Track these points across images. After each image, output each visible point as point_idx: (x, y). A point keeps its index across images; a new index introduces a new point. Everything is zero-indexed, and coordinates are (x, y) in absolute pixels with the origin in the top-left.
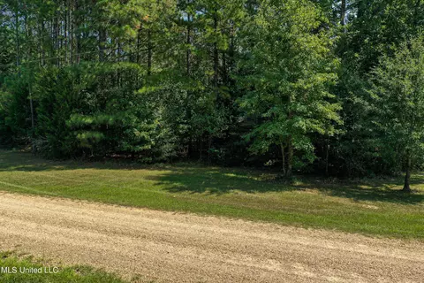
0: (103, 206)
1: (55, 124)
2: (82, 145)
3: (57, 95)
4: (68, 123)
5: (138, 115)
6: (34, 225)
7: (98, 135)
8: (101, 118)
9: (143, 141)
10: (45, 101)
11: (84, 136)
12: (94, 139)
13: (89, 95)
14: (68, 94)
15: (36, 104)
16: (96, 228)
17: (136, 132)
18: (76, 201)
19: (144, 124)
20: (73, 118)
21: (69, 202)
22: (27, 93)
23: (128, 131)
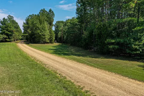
0: (122, 77)
1: (101, 42)
2: (110, 50)
3: (102, 32)
4: (106, 42)
5: (134, 39)
6: (95, 80)
7: (116, 47)
8: (118, 40)
9: (136, 50)
10: (98, 34)
11: (111, 47)
12: (115, 48)
13: (113, 32)
14: (106, 32)
15: (95, 35)
16: (120, 88)
17: (133, 46)
18: (110, 72)
19: (137, 43)
20: (108, 40)
21: (107, 72)
22: (93, 32)
23: (129, 45)
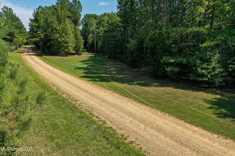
1: (155, 61)
2: (168, 74)
3: (157, 46)
4: (162, 61)
5: (201, 59)
7: (176, 69)
8: (179, 60)
9: (203, 75)
10: (151, 48)
11: (169, 69)
12: (175, 71)
13: (173, 46)
14: (162, 46)
15: (147, 48)
16: (172, 137)
17: (199, 70)
19: (205, 66)
20: (164, 58)
23: (194, 68)
